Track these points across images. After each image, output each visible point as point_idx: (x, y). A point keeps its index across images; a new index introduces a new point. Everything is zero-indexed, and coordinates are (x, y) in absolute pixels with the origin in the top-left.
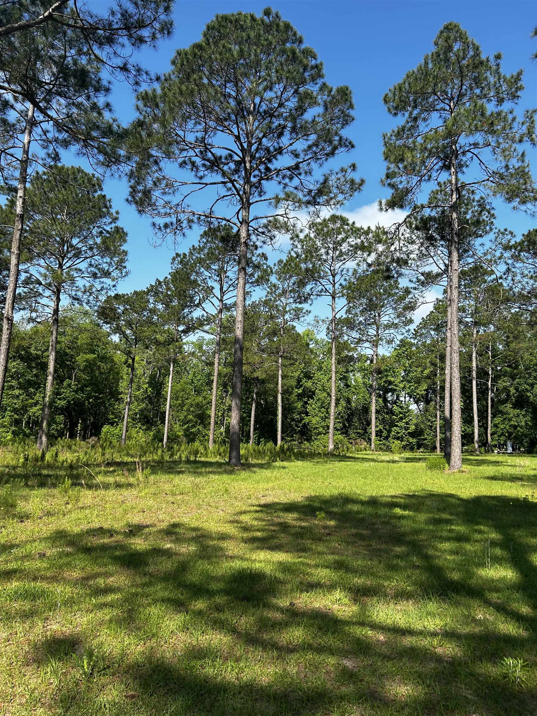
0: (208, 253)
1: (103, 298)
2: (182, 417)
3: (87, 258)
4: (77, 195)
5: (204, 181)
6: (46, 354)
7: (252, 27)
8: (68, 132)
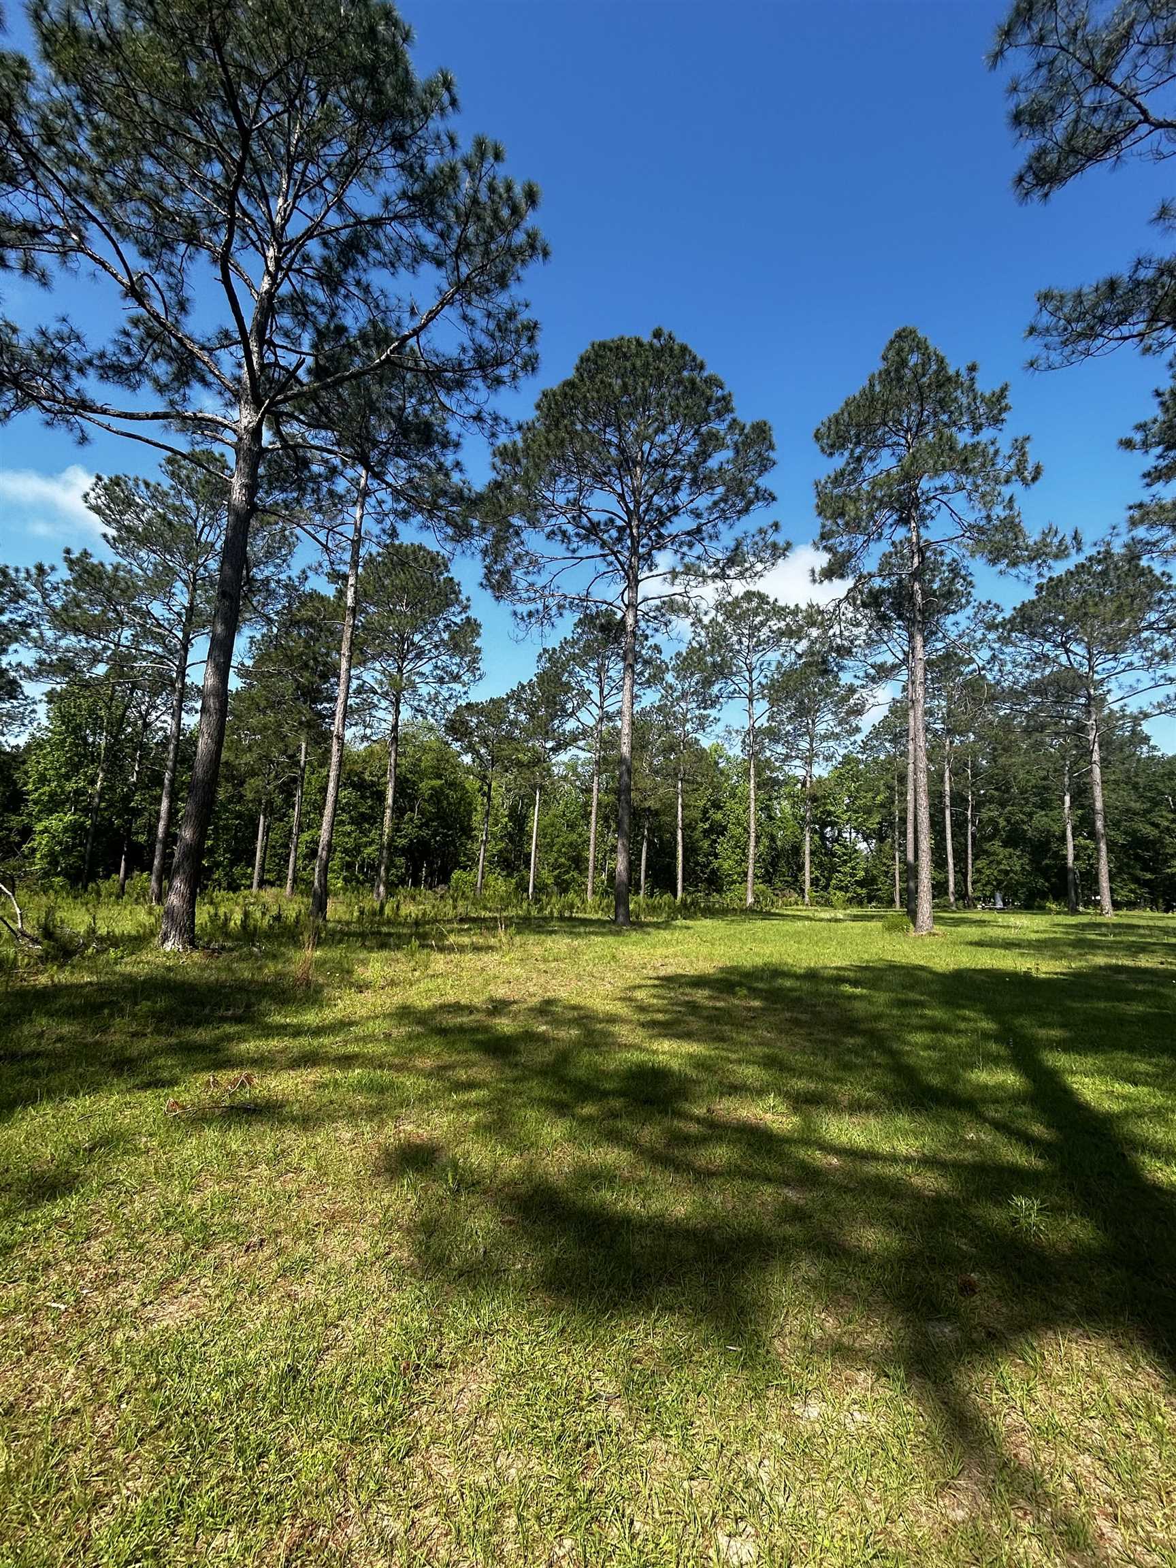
0: (584, 647)
1: (452, 709)
2: (552, 861)
3: (431, 659)
4: (418, 579)
5: (576, 555)
6: (383, 780)
7: (638, 355)
8: (409, 501)
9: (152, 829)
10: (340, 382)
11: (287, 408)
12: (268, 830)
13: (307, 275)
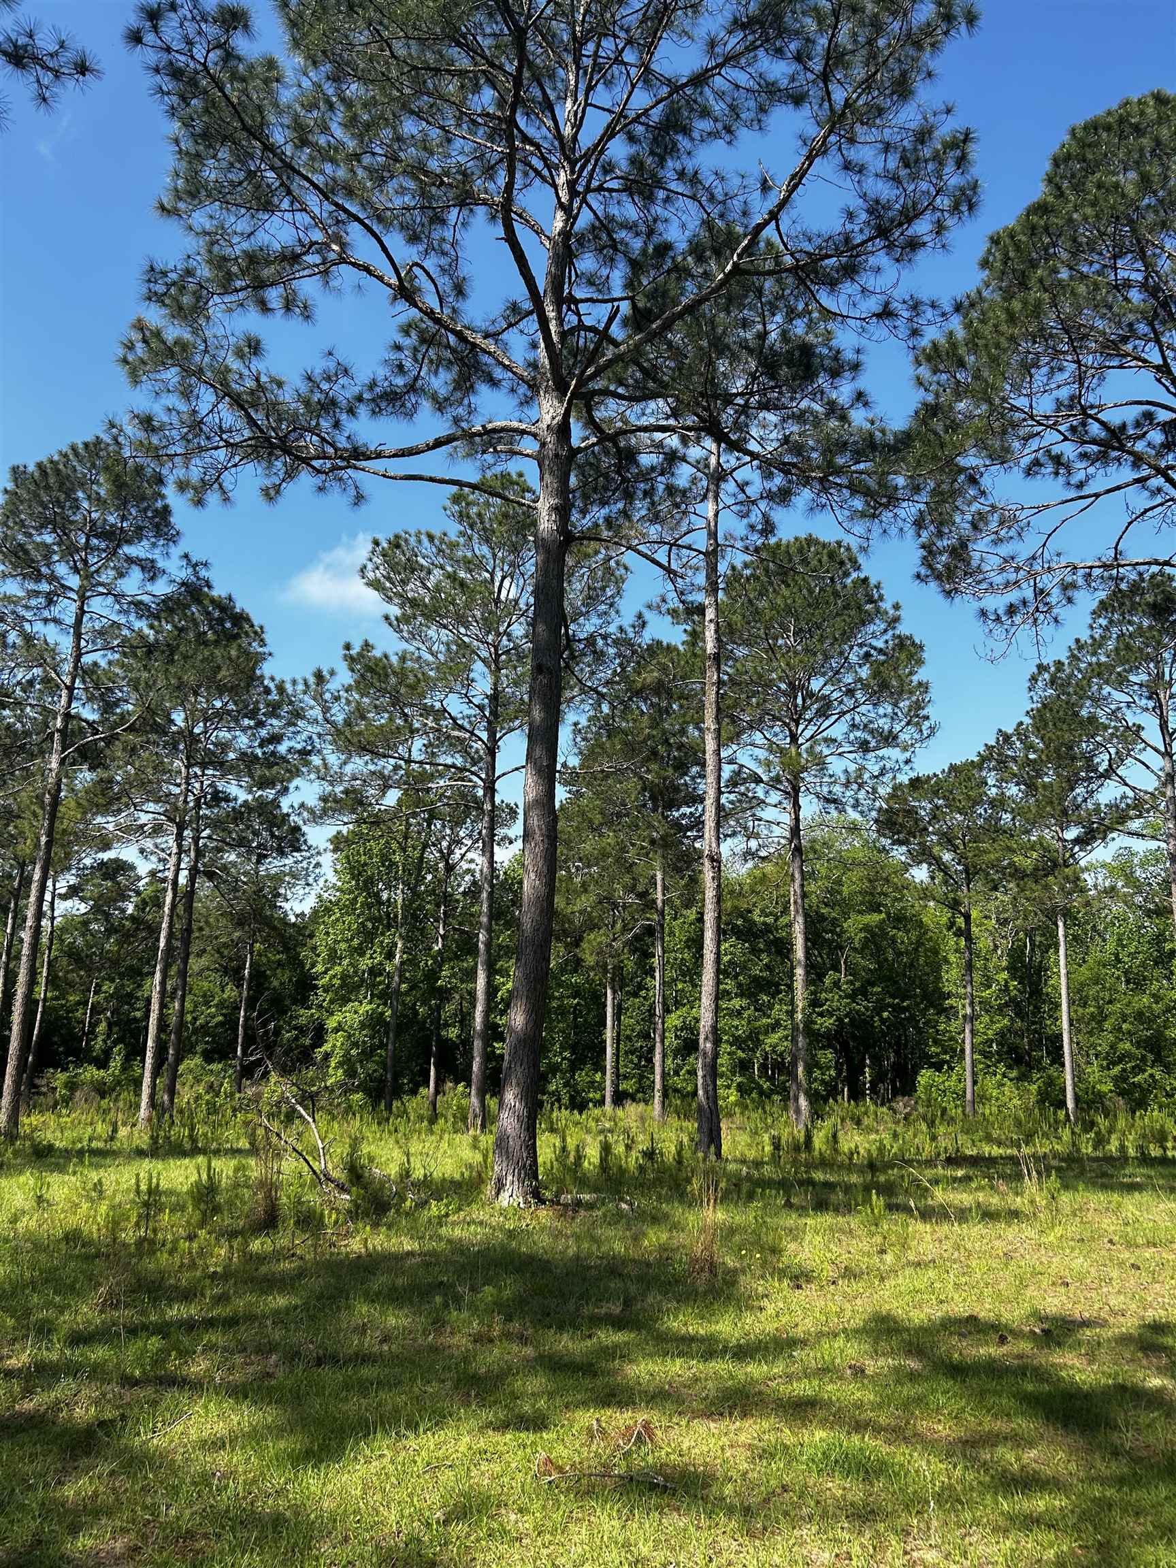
0: (1117, 649)
1: (884, 791)
2: (1104, 1048)
3: (843, 714)
4: (811, 591)
5: (1087, 491)
6: (783, 921)
7: (1160, 121)
8: (787, 473)
9: (465, 1019)
10: (667, 326)
11: (599, 384)
12: (619, 1011)
13: (611, 190)
